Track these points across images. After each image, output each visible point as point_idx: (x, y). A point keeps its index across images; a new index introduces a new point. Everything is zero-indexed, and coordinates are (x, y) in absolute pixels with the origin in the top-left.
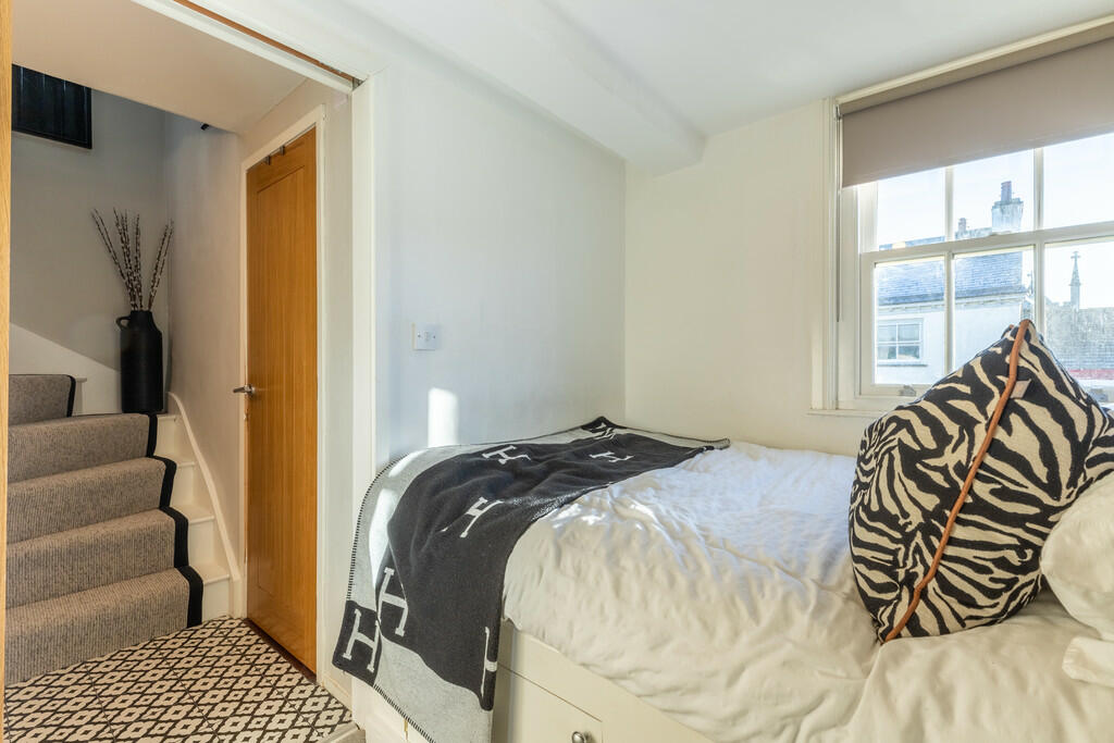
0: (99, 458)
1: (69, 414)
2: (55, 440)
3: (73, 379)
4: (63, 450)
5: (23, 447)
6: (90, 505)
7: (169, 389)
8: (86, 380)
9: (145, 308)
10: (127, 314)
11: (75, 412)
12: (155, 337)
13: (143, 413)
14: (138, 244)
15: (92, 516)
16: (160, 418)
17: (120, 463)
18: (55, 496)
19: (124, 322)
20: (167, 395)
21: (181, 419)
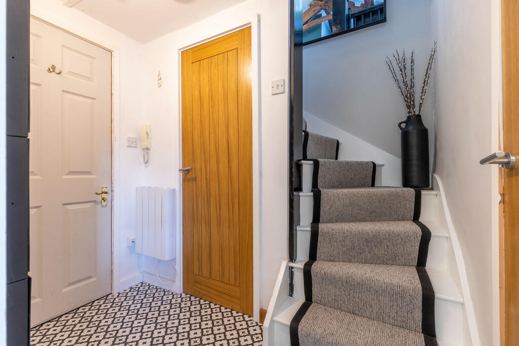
0: (380, 216)
1: (373, 185)
2: (352, 200)
3: (374, 165)
4: (356, 207)
5: (334, 202)
6: (367, 250)
7: (434, 172)
8: (384, 165)
9: (417, 113)
10: (405, 119)
11: (376, 184)
12: (423, 134)
13: (411, 187)
14: (412, 70)
15: (369, 257)
16: (424, 193)
17: (392, 223)
18: (345, 238)
19: (403, 126)
20: (432, 175)
21: (440, 195)
